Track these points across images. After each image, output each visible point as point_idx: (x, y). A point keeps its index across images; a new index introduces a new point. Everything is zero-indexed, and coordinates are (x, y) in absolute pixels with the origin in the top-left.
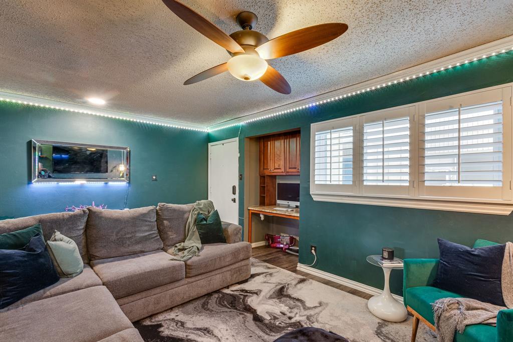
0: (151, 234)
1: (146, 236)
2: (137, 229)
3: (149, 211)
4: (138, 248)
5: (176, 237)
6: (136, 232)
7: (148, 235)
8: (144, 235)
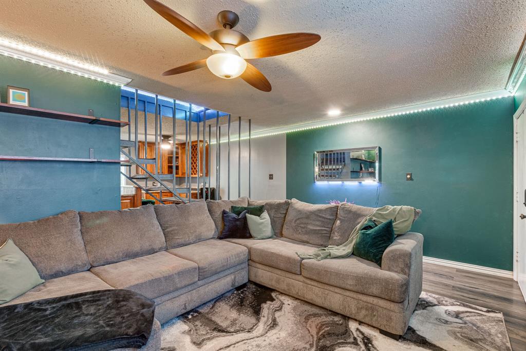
0: (321, 230)
1: (316, 230)
2: (310, 222)
3: (327, 208)
4: (305, 238)
5: (339, 240)
6: (308, 223)
7: (319, 230)
8: (315, 228)
